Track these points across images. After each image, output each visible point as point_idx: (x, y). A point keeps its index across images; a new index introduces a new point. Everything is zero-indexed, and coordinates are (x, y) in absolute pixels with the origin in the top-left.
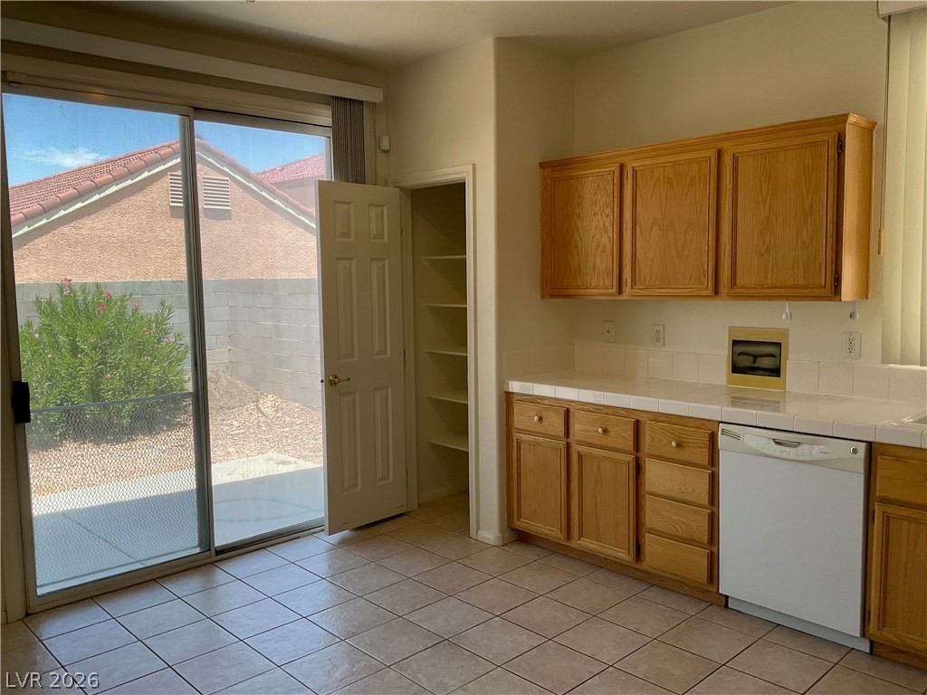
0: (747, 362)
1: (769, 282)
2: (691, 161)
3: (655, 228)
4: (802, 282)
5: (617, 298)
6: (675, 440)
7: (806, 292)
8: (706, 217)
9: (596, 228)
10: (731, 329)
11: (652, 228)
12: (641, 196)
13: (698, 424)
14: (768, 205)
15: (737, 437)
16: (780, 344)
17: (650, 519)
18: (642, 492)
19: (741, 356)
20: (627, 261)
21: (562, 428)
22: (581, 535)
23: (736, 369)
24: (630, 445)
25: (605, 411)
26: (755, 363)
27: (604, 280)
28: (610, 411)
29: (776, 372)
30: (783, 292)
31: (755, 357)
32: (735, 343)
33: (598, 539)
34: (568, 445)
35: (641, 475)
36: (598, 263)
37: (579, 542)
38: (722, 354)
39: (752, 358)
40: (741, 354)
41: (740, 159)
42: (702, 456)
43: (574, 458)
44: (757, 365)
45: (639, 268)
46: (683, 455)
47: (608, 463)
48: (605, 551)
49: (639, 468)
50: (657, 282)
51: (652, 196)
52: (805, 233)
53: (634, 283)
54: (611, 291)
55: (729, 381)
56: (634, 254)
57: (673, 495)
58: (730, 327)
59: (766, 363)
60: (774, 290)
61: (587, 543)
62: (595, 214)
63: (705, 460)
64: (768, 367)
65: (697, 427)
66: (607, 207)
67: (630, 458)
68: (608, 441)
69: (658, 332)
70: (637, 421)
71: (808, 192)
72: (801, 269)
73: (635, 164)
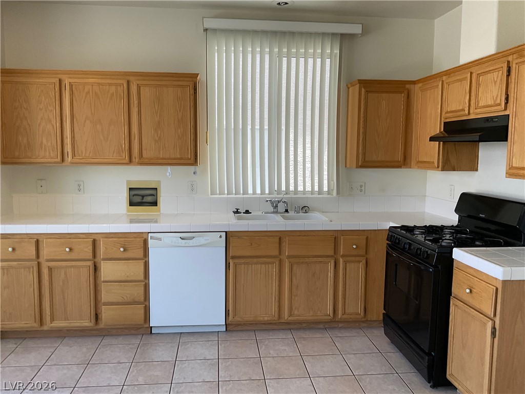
0: (138, 199)
1: (161, 157)
2: (110, 84)
3: (88, 122)
4: (179, 156)
5: (61, 164)
6: (122, 247)
7: (181, 161)
8: (123, 118)
9: (42, 119)
10: (128, 182)
11: (85, 121)
12: (76, 100)
13: (135, 235)
14: (158, 115)
15: (160, 239)
16: (157, 189)
17: (105, 296)
18: (98, 282)
19: (135, 197)
20: (68, 141)
21: (34, 252)
22: (52, 320)
23: (132, 204)
24: (90, 256)
25: (69, 236)
26: (143, 199)
27: (50, 153)
28: (73, 236)
29: (155, 203)
30: (170, 161)
31: (143, 196)
32: (131, 189)
33: (66, 319)
34: (39, 264)
35: (97, 272)
36: (44, 141)
37: (52, 325)
38: (123, 197)
39: (141, 197)
40: (134, 195)
41: (141, 88)
42: (140, 253)
43: (45, 271)
44: (144, 200)
45: (77, 145)
46: (127, 255)
47: (72, 269)
48: (73, 325)
49: (96, 268)
50: (91, 155)
51: (84, 102)
52: (179, 131)
53: (74, 155)
54: (56, 160)
55: (128, 211)
56: (73, 137)
57: (121, 279)
58: (127, 181)
59: (149, 199)
60: (164, 160)
61: (59, 324)
62: (41, 109)
63: (141, 255)
64: (151, 201)
65: (135, 238)
66: (50, 105)
67: (90, 263)
68: (74, 256)
69: (79, 186)
70: (94, 240)
71: (180, 111)
72: (178, 150)
73: (72, 81)
